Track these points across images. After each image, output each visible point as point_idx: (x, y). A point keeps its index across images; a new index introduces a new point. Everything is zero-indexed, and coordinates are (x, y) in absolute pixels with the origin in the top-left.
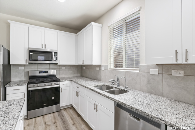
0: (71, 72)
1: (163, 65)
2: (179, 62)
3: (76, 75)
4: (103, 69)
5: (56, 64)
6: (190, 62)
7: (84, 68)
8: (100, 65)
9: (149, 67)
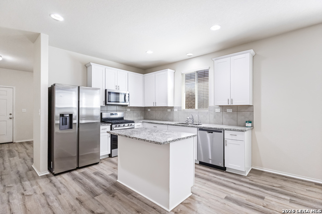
0: (135, 114)
1: (222, 106)
2: (229, 105)
3: (139, 118)
4: (175, 110)
5: (127, 105)
6: (233, 104)
7: (149, 110)
8: (173, 107)
9: (215, 108)
